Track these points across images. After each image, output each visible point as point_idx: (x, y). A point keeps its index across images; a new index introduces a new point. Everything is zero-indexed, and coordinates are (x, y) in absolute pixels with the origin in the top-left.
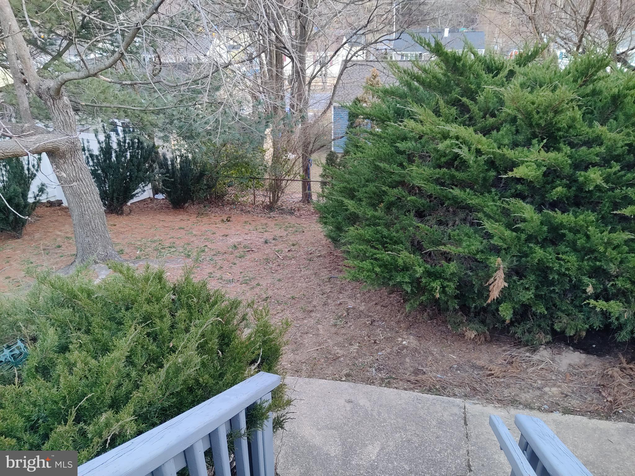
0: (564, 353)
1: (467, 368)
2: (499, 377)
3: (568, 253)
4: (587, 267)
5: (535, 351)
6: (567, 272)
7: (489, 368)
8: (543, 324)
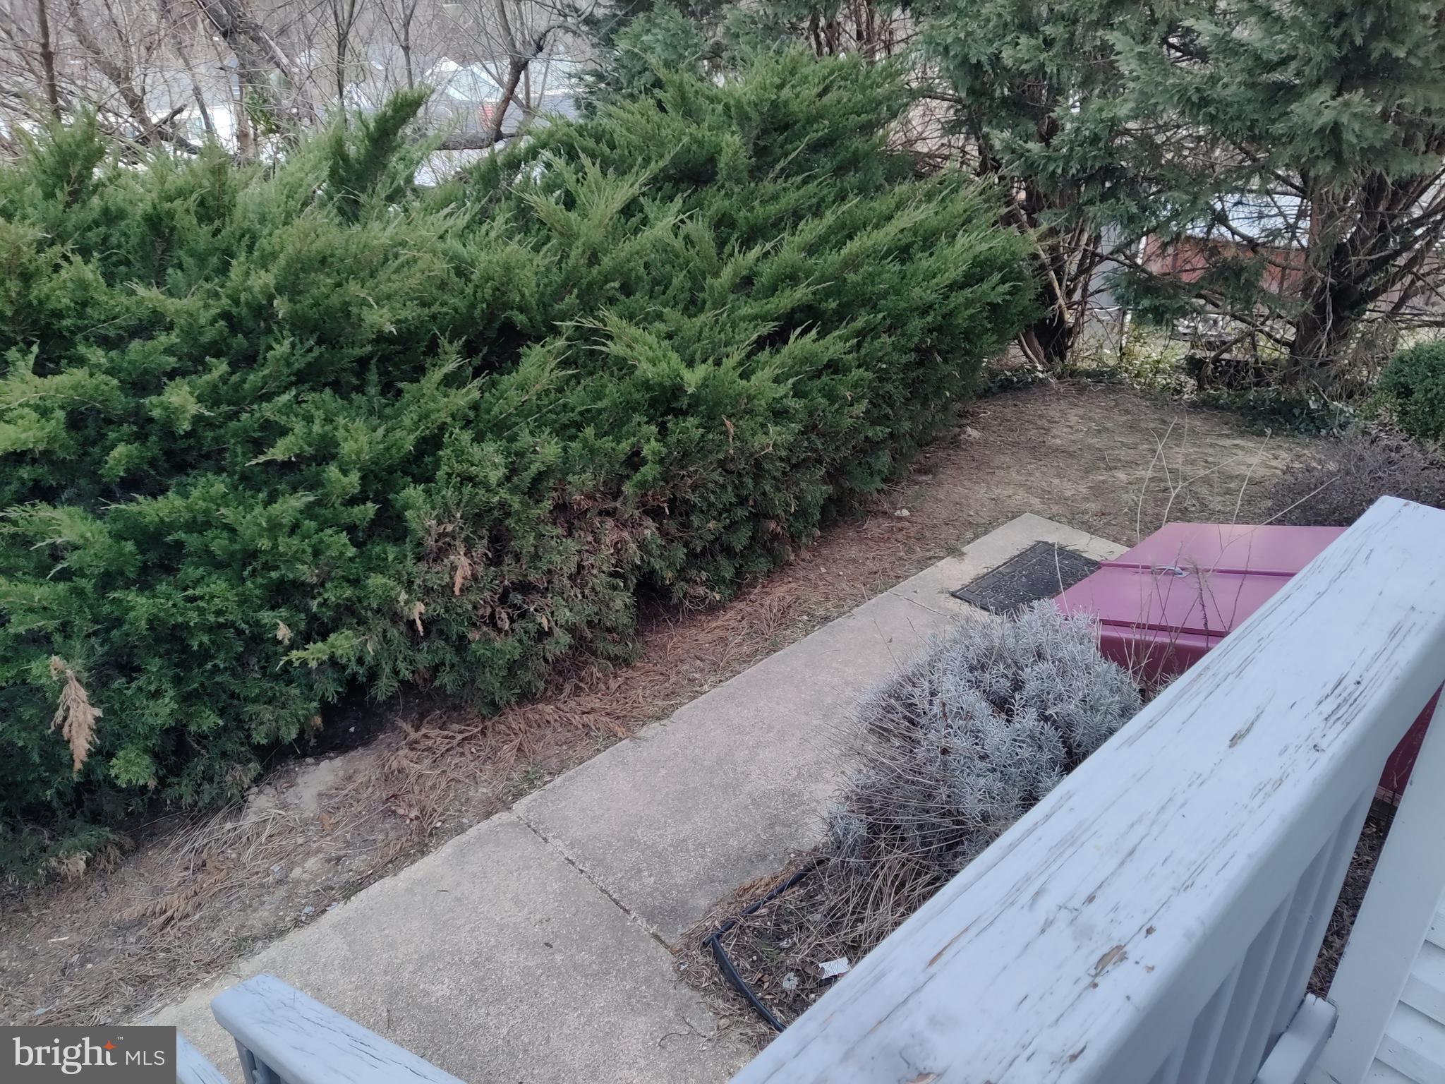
0: (299, 780)
1: (107, 943)
2: (187, 916)
3: (206, 579)
4: (258, 592)
5: (240, 810)
6: (221, 620)
7: (157, 909)
8: (230, 747)
